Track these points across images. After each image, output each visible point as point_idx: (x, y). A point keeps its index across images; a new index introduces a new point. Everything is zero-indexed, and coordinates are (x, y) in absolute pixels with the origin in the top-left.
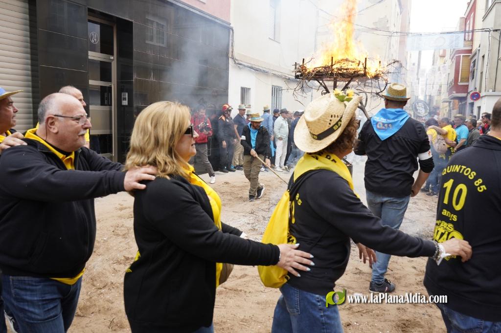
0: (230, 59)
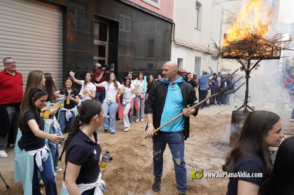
0: (172, 42)
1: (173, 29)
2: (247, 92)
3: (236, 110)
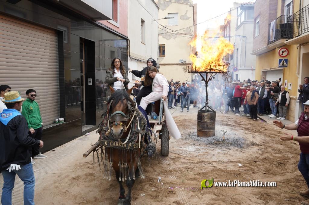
0: (128, 56)
1: (128, 45)
2: (207, 97)
3: (199, 110)
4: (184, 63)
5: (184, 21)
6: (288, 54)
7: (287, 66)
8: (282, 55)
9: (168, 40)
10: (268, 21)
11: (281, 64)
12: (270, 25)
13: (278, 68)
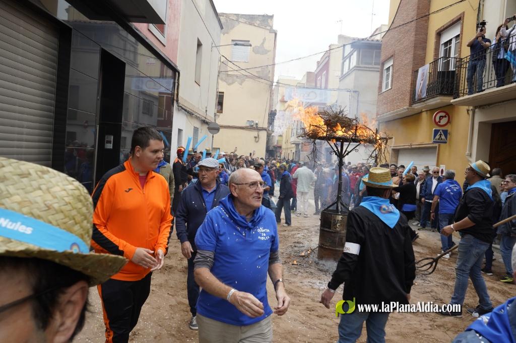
1: (176, 81)
4: (255, 126)
5: (259, 55)
6: (449, 122)
7: (446, 142)
8: (440, 122)
9: (229, 84)
10: (411, 67)
11: (437, 137)
12: (417, 71)
13: (433, 144)
